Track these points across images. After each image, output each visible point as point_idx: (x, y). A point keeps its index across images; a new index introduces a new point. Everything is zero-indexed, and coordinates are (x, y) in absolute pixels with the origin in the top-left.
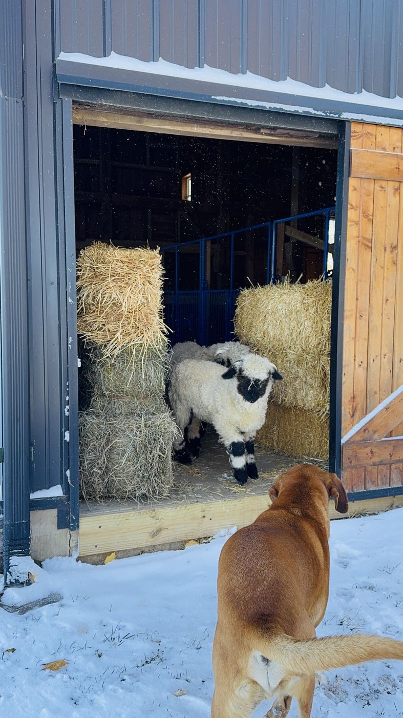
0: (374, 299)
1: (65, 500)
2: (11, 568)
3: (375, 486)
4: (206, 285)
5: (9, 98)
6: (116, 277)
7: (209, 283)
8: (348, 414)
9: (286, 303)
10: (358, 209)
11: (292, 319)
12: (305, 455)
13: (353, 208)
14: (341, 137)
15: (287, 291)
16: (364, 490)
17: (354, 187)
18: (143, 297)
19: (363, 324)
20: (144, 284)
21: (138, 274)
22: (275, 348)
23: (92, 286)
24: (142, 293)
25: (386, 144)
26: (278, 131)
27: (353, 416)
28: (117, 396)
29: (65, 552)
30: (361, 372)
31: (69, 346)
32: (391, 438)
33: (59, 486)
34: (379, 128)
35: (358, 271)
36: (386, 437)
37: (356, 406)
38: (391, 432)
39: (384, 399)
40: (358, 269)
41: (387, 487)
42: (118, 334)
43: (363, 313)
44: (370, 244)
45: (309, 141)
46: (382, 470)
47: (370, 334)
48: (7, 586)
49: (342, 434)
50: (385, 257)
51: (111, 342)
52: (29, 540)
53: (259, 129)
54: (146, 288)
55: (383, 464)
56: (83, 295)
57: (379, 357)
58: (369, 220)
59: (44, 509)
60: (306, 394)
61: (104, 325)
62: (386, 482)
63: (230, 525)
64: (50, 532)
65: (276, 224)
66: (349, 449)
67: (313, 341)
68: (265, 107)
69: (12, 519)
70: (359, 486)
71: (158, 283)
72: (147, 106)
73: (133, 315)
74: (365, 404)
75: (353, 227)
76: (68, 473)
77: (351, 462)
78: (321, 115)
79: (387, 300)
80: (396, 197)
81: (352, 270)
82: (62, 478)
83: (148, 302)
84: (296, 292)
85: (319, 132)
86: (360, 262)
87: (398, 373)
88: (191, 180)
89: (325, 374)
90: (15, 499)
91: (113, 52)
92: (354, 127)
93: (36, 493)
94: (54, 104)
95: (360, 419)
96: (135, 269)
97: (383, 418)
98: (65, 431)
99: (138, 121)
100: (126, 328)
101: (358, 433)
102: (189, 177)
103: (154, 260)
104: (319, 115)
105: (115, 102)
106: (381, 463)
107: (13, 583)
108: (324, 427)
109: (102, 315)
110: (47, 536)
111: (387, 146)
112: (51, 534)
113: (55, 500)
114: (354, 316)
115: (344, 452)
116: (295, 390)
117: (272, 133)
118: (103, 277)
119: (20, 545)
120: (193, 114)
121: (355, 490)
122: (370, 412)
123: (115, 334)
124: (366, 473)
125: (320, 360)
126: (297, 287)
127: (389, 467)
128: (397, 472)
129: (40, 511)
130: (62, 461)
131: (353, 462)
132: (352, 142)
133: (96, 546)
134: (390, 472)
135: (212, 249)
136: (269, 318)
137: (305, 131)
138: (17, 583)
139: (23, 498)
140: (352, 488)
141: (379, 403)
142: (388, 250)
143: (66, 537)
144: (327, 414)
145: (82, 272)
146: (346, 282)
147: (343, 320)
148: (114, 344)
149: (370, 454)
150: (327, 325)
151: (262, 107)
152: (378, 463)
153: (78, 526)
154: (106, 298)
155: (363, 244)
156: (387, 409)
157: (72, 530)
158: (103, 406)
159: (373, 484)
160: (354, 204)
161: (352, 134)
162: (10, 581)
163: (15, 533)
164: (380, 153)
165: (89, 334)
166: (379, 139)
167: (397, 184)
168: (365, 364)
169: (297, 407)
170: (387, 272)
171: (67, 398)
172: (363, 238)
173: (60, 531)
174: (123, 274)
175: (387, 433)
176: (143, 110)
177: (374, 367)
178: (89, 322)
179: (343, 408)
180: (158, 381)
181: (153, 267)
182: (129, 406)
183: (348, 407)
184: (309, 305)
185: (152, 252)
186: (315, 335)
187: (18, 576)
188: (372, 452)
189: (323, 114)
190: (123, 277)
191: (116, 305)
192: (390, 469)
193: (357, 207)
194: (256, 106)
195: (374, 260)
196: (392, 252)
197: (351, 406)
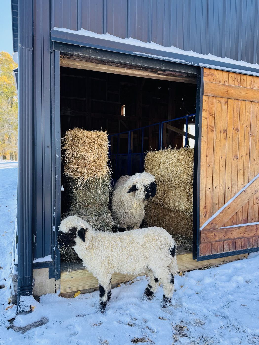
0: (215, 157)
1: (53, 263)
2: (21, 303)
3: (217, 252)
4: (131, 151)
5: (25, 48)
6: (84, 145)
7: (132, 150)
8: (203, 215)
9: (169, 159)
10: (207, 111)
11: (173, 166)
12: (179, 234)
13: (205, 111)
14: (199, 75)
15: (170, 153)
16: (210, 254)
17: (205, 100)
18: (98, 155)
19: (210, 169)
20: (98, 148)
21: (95, 143)
22: (164, 180)
23: (72, 149)
24: (97, 153)
25: (221, 79)
26: (167, 72)
27: (205, 216)
28: (84, 205)
29: (53, 291)
30: (209, 193)
31: (57, 180)
32: (224, 228)
33: (50, 256)
34: (217, 72)
35: (207, 143)
36: (222, 227)
37: (207, 211)
38: (224, 224)
39: (221, 208)
40: (207, 142)
41: (222, 252)
42: (85, 173)
43: (210, 164)
44: (213, 129)
45: (182, 79)
46: (220, 244)
47: (214, 174)
48: (17, 314)
49: (200, 225)
50: (220, 136)
51: (81, 178)
52: (32, 286)
53: (157, 71)
54: (99, 150)
55: (220, 241)
56: (67, 154)
57: (218, 186)
58: (213, 117)
59: (41, 268)
60: (180, 204)
61: (77, 169)
62: (222, 250)
63: (142, 274)
64: (45, 280)
65: (163, 123)
66: (204, 234)
67: (184, 178)
68: (161, 59)
69: (22, 275)
70: (208, 252)
71: (106, 147)
72: (100, 56)
73: (93, 164)
74: (211, 210)
75: (205, 120)
76: (55, 249)
77: (204, 240)
78: (189, 64)
79: (222, 157)
80: (226, 106)
81: (204, 142)
82: (51, 251)
83: (100, 158)
84: (175, 153)
85: (187, 73)
86: (208, 138)
87: (227, 194)
88: (125, 108)
89: (190, 194)
90: (24, 264)
91: (82, 29)
92: (205, 71)
93: (37, 259)
94: (51, 53)
95: (209, 218)
96: (94, 141)
97: (220, 217)
98: (53, 226)
99: (96, 66)
100: (89, 170)
101: (208, 225)
102: (124, 107)
103: (103, 136)
104: (188, 64)
105: (83, 54)
106: (220, 240)
107: (21, 312)
108: (189, 221)
109: (77, 164)
110: (43, 282)
111: (222, 81)
112: (45, 282)
113: (48, 263)
114: (206, 165)
115: (201, 235)
116: (174, 201)
117: (164, 73)
118: (77, 144)
119: (26, 290)
120: (124, 61)
121: (207, 255)
122: (214, 214)
123: (83, 174)
124: (212, 246)
125: (187, 187)
126: (175, 151)
127: (223, 242)
128: (227, 244)
129: (39, 269)
130: (51, 242)
131: (206, 240)
132: (204, 78)
133: (70, 288)
134: (224, 244)
135: (134, 136)
136: (161, 166)
137: (181, 72)
138: (23, 312)
139: (28, 264)
140: (205, 253)
141: (218, 210)
142: (222, 132)
143: (53, 282)
144: (191, 214)
145: (67, 142)
146: (201, 148)
147: (200, 167)
148: (82, 179)
149: (214, 236)
150: (191, 170)
151: (159, 58)
152: (218, 240)
153: (60, 277)
154: (79, 155)
155: (210, 129)
156: (222, 212)
157: (56, 279)
158: (77, 211)
159: (215, 251)
160: (205, 109)
161: (204, 74)
162: (19, 311)
163: (23, 283)
164: (218, 84)
165: (70, 173)
166: (217, 76)
167: (226, 100)
168: (211, 190)
169: (175, 210)
170: (222, 143)
171: (55, 208)
172: (210, 126)
173: (51, 279)
174: (88, 143)
175: (222, 225)
176: (98, 58)
177: (216, 191)
178: (70, 167)
179: (200, 212)
180: (105, 197)
181: (103, 140)
182: (90, 210)
183: (203, 211)
184: (181, 160)
185: (103, 132)
186: (184, 174)
187: (24, 308)
188: (215, 235)
189: (190, 63)
190: (87, 145)
191: (84, 158)
192: (224, 243)
193: (207, 110)
194: (156, 58)
195: (215, 137)
196: (224, 133)
197: (204, 211)
